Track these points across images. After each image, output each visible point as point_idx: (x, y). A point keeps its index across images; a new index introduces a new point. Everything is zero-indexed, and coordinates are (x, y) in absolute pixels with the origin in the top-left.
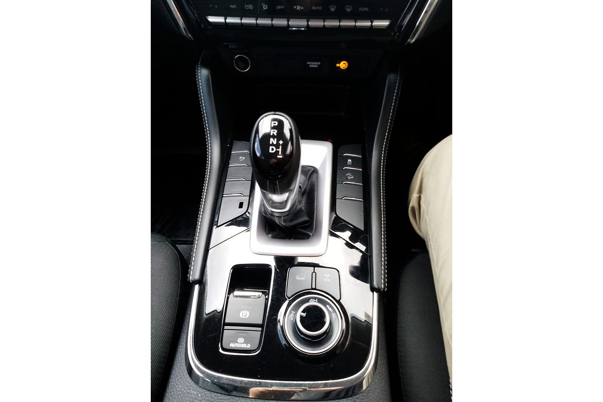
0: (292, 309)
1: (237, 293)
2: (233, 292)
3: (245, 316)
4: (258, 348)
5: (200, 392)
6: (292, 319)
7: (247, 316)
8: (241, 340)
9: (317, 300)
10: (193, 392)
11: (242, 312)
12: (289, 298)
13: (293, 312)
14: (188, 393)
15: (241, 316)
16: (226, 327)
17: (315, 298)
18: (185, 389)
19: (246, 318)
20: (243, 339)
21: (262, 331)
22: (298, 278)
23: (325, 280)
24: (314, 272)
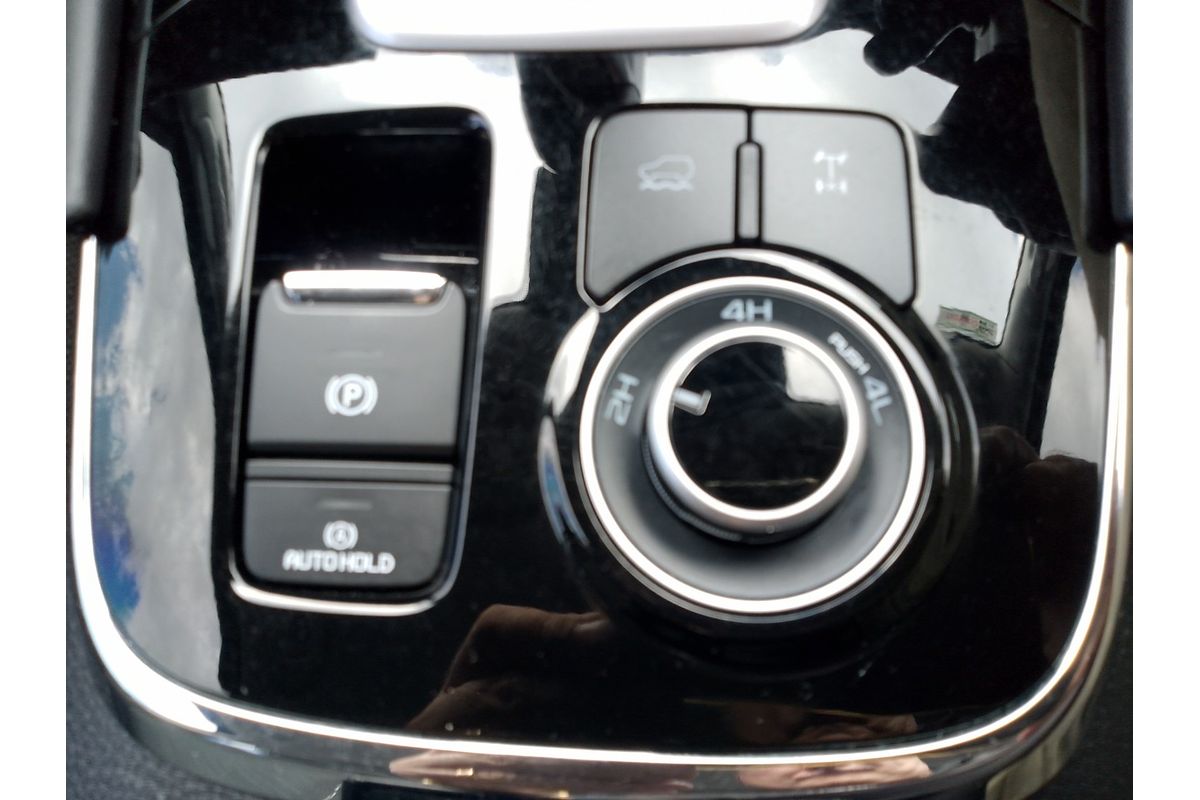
0: (623, 364)
1: (297, 280)
2: (279, 277)
3: (355, 403)
4: (439, 573)
5: (161, 783)
6: (621, 420)
7: (368, 406)
8: (342, 533)
9: (767, 309)
10: (130, 777)
11: (334, 385)
12: (600, 301)
13: (628, 380)
14: (108, 782)
15: (333, 404)
16: (255, 466)
17: (758, 296)
18: (90, 763)
19: (362, 416)
20: (353, 531)
21: (455, 485)
22: (648, 184)
23: (819, 186)
24: (750, 140)
